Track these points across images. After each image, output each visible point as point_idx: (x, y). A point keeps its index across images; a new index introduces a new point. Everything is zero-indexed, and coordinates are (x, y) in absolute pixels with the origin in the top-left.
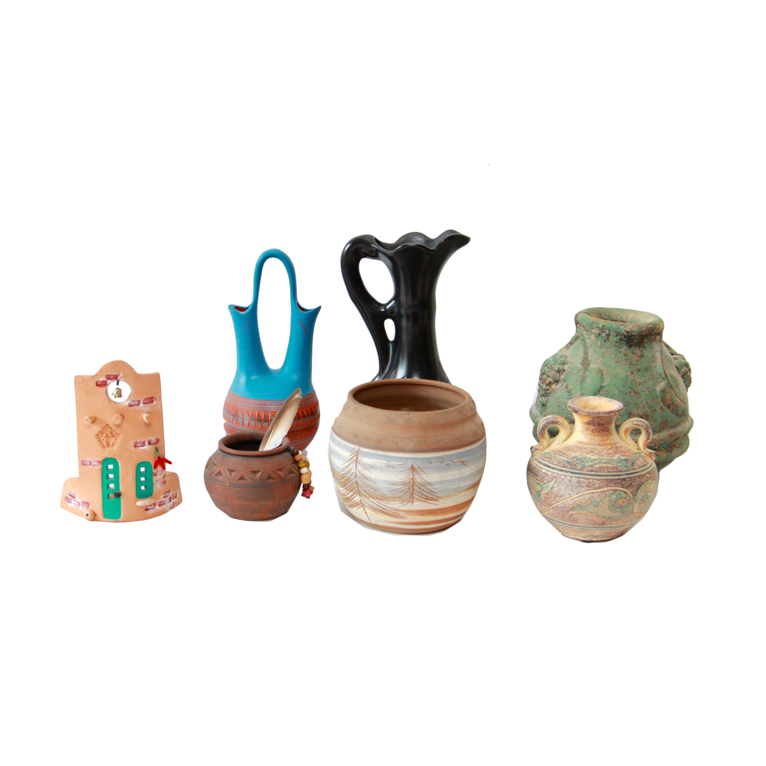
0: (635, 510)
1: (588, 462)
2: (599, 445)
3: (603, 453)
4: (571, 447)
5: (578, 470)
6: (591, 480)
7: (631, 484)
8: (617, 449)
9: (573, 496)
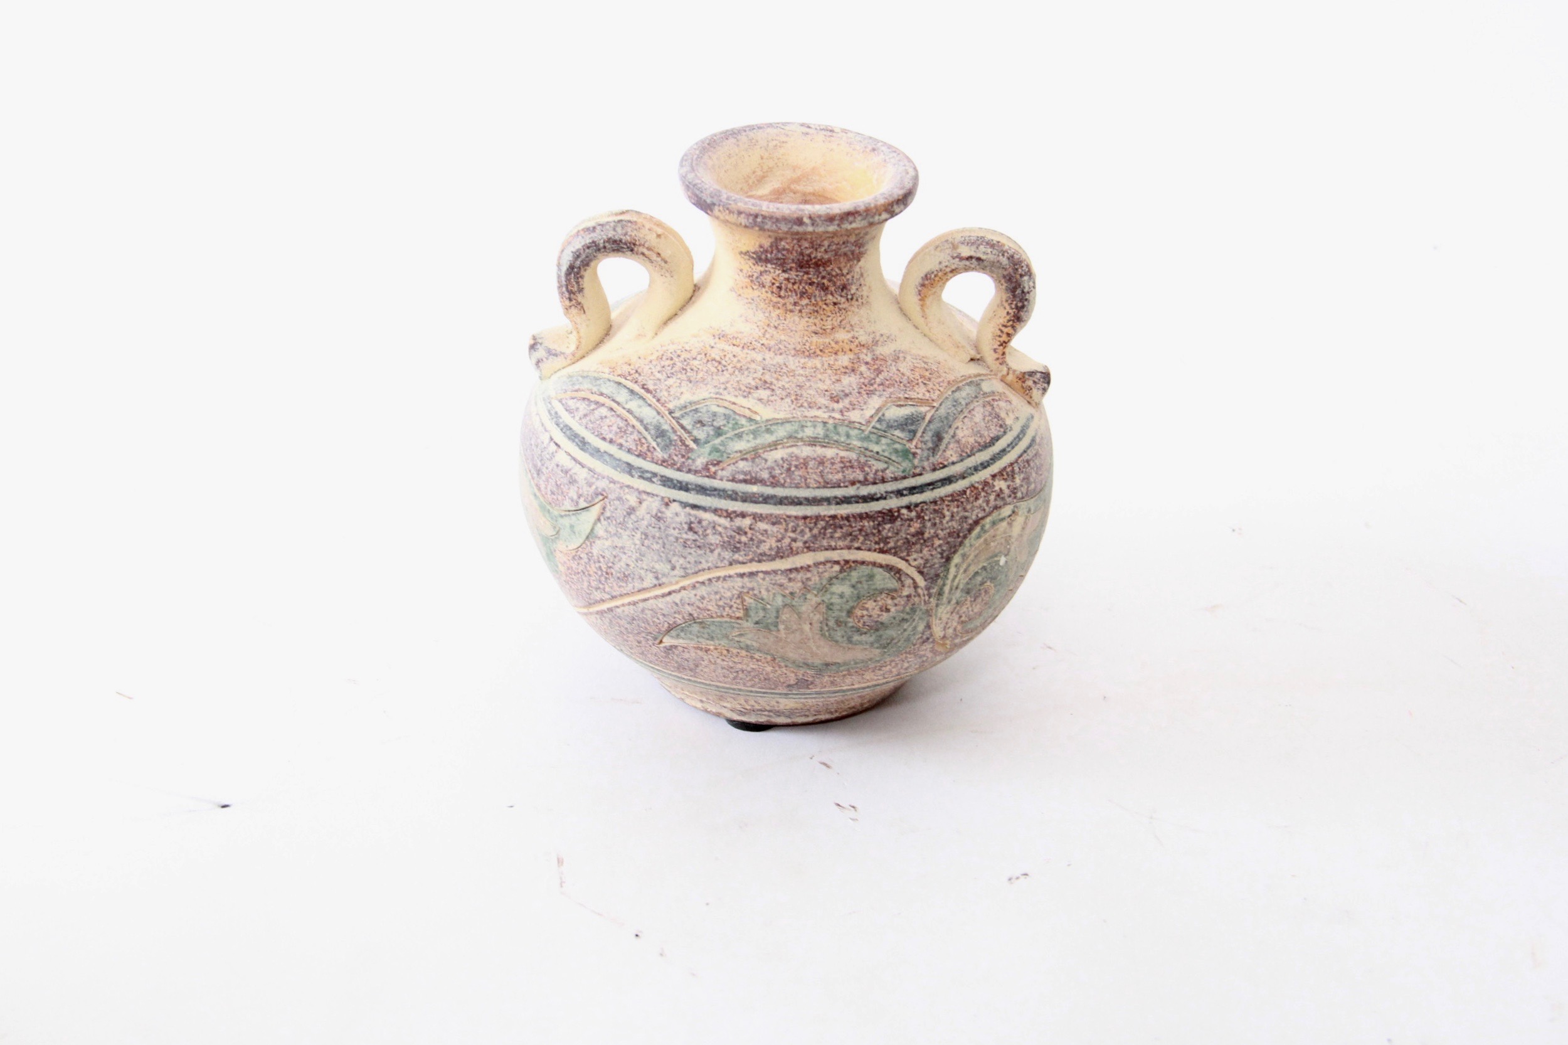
0: (938, 631)
1: (739, 436)
2: (798, 352)
3: (812, 392)
4: (684, 355)
5: (696, 472)
6: (747, 521)
7: (920, 533)
8: (879, 372)
9: (671, 584)
